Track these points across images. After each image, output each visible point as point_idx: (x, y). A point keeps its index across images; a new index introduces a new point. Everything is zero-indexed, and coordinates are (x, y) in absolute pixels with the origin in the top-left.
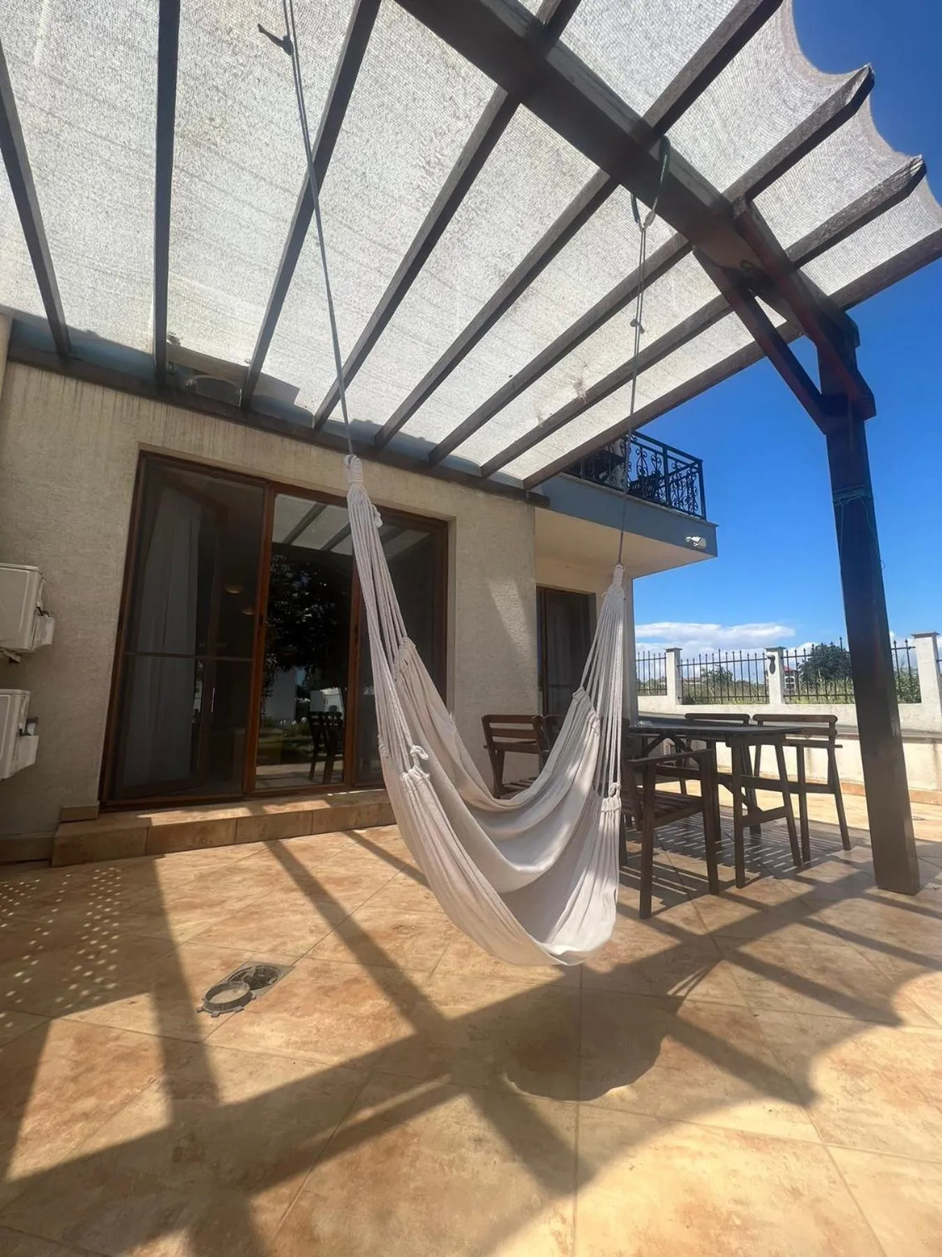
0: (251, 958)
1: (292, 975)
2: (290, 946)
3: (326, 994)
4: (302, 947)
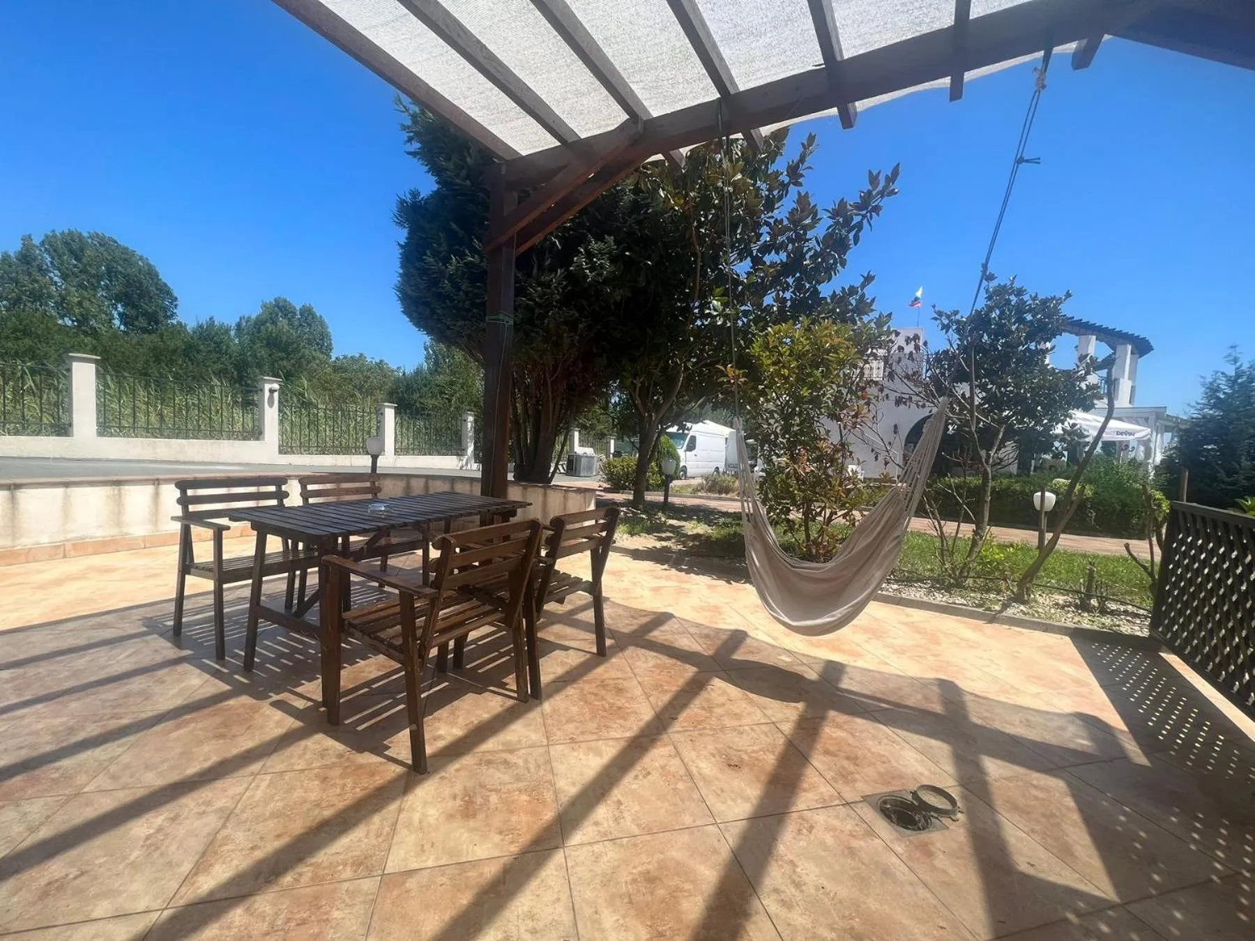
0: (898, 839)
1: (868, 791)
2: (849, 826)
3: (856, 758)
4: (837, 817)
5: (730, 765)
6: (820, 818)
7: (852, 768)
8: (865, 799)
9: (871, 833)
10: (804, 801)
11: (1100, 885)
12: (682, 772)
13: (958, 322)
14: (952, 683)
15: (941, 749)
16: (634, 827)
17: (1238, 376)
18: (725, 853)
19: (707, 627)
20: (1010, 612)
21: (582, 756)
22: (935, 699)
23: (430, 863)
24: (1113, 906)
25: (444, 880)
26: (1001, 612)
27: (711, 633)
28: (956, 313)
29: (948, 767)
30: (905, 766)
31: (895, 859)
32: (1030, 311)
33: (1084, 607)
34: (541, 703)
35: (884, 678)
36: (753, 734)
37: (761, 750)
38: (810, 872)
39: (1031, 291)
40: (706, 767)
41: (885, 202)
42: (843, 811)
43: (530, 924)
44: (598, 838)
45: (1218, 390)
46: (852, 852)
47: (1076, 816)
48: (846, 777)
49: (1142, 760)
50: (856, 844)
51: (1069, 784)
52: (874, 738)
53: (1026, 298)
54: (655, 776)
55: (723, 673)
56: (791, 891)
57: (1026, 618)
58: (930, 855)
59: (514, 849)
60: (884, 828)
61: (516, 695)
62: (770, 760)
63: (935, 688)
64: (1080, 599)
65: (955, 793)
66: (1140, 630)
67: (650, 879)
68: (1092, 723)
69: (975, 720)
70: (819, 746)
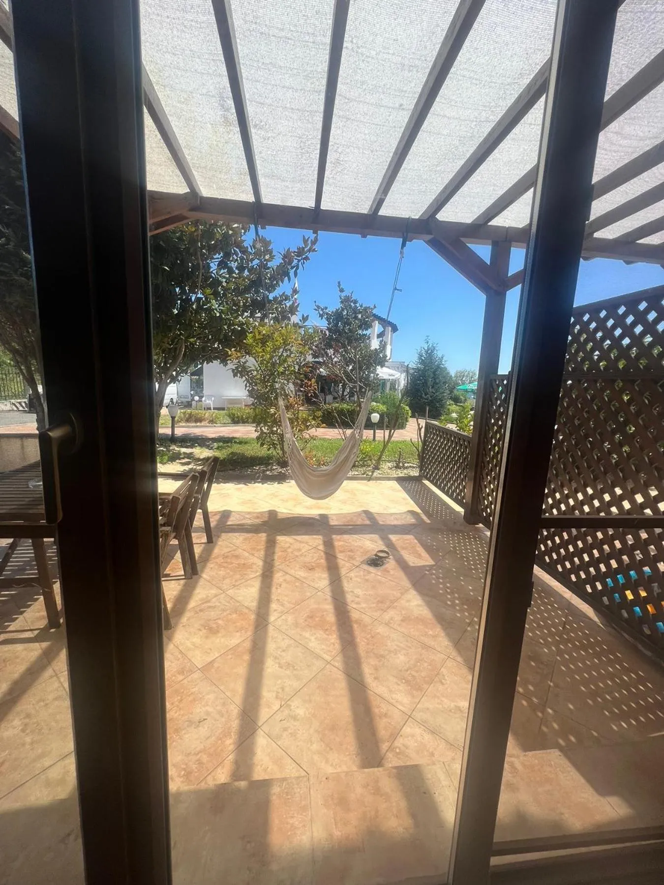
0: (377, 571)
1: (361, 560)
2: (362, 573)
4: (357, 572)
5: (310, 569)
6: (352, 574)
7: (352, 554)
8: (362, 563)
9: (369, 572)
10: (343, 571)
11: (430, 562)
12: (294, 579)
13: (327, 314)
14: (368, 511)
15: (375, 537)
16: (291, 605)
17: (428, 350)
18: (330, 599)
19: (254, 513)
20: (375, 474)
21: (245, 590)
22: (366, 519)
23: (217, 655)
24: (434, 565)
25: (230, 656)
26: (372, 475)
27: (259, 515)
28: (326, 308)
29: (380, 542)
30: (368, 547)
31: (380, 577)
32: (360, 313)
33: (397, 467)
34: (201, 577)
35: (344, 516)
36: (310, 555)
37: (318, 559)
38: (359, 592)
39: (360, 302)
40: (302, 574)
41: (310, 255)
42: (357, 569)
43: (280, 650)
44: (280, 615)
45: (422, 356)
46: (367, 580)
47: (418, 545)
48: (351, 558)
49: (429, 521)
50: (367, 578)
51: (414, 536)
52: (353, 541)
53: (358, 305)
54: (284, 585)
55: (279, 533)
56: (357, 599)
57: (381, 476)
58: (389, 572)
59: (249, 633)
60: (372, 569)
61: (184, 577)
62: (323, 561)
63: (364, 515)
64: (396, 464)
65: (386, 549)
66: (415, 473)
67: (311, 617)
68: (412, 513)
69: (381, 523)
70: (337, 551)
